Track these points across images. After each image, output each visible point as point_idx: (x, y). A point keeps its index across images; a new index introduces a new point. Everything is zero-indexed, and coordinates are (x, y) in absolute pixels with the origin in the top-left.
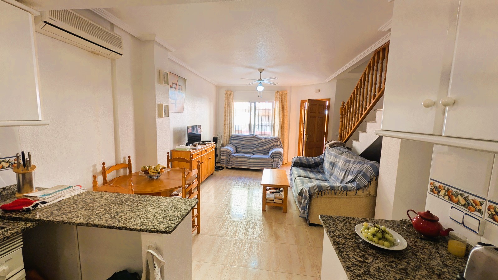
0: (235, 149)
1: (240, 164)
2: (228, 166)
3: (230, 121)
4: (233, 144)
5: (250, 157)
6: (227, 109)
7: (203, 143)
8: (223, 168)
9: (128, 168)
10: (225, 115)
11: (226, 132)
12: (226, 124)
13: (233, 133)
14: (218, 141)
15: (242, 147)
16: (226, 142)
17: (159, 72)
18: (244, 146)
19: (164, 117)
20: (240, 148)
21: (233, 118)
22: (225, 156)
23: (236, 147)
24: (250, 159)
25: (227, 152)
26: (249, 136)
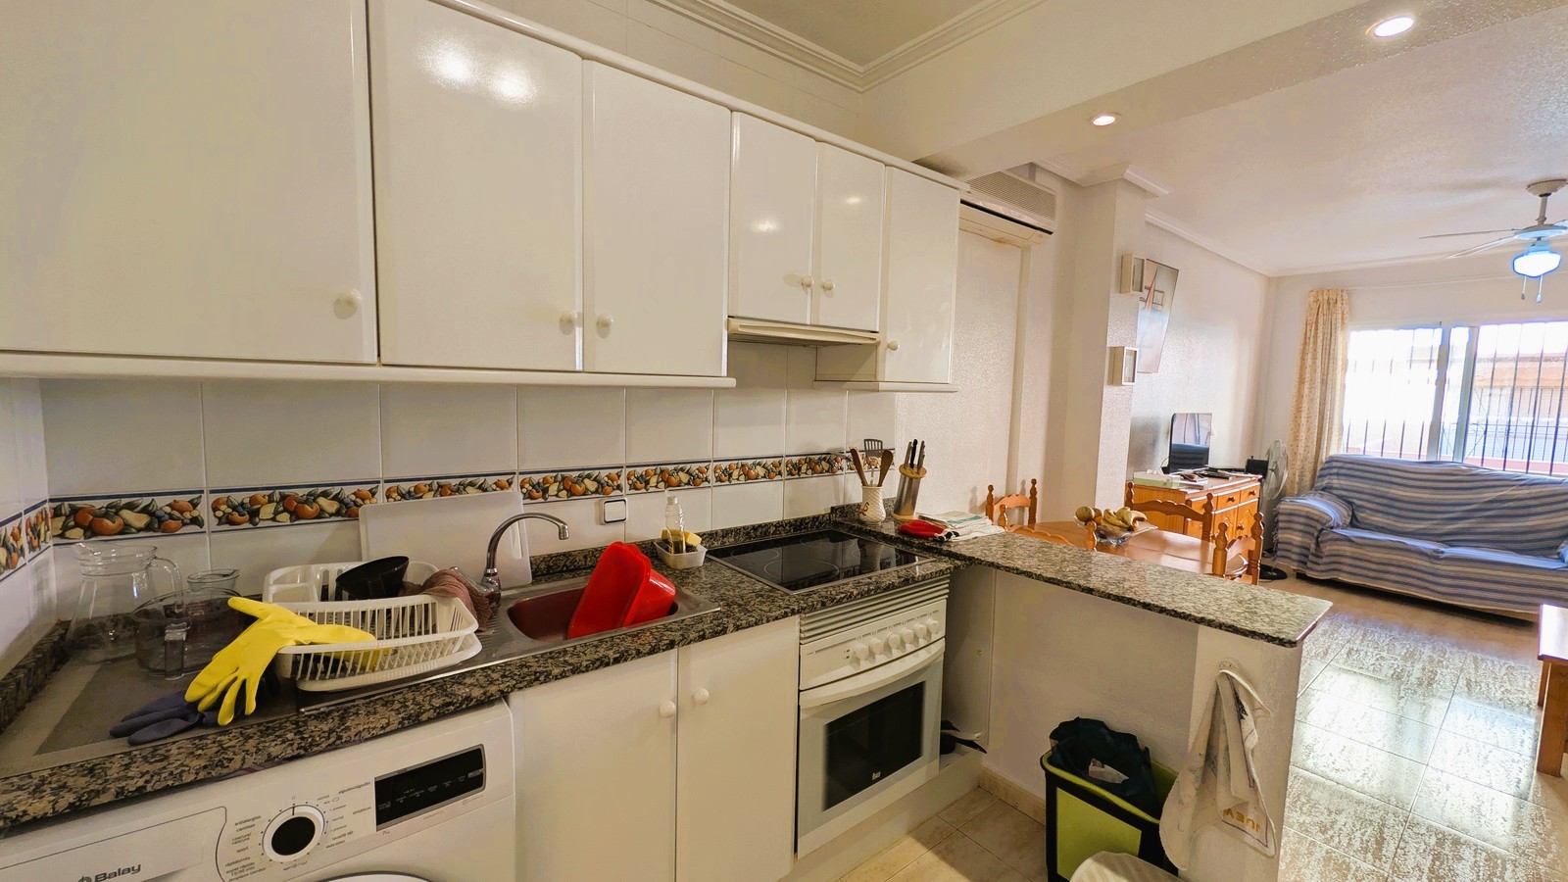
0: (1346, 513)
1: (1371, 574)
2: (1311, 569)
3: (1323, 403)
4: (1335, 492)
5: (1437, 551)
6: (1314, 358)
7: (1214, 474)
8: (1281, 575)
9: (1027, 509)
10: (1301, 381)
11: (1302, 444)
12: (1304, 415)
13: (1335, 449)
14: (1271, 475)
15: (1381, 508)
16: (1299, 484)
17: (1122, 260)
18: (1390, 505)
19: (1123, 383)
20: (1369, 509)
21: (1338, 393)
22: (1300, 531)
23: (1351, 503)
24: (1437, 558)
25: (1307, 517)
26: (1417, 466)
